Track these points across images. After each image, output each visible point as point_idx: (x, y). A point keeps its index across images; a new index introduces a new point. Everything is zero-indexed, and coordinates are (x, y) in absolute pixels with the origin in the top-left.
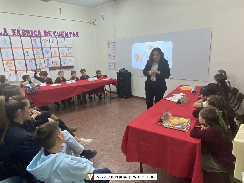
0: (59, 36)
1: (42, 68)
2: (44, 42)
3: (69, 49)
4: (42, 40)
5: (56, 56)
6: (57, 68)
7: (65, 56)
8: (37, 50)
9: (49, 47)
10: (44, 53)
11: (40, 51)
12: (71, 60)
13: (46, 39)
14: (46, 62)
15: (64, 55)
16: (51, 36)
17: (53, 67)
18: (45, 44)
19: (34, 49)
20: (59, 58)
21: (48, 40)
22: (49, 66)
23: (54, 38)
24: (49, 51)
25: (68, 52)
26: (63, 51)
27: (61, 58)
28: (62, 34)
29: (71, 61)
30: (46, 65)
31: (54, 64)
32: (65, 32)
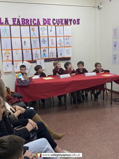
0: (58, 24)
1: (38, 59)
2: (42, 31)
3: (67, 39)
4: (40, 29)
5: (53, 46)
6: (52, 60)
7: (62, 47)
8: (35, 39)
9: (47, 37)
10: (41, 43)
11: (37, 41)
12: (69, 50)
13: (44, 28)
14: (42, 53)
16: (50, 24)
17: (49, 59)
18: (43, 33)
19: (31, 39)
20: (56, 48)
21: (46, 29)
22: (45, 58)
23: (52, 26)
24: (46, 41)
25: (66, 41)
26: (61, 41)
27: (58, 49)
28: (62, 22)
29: (68, 52)
30: (42, 56)
31: (50, 55)
32: (65, 19)
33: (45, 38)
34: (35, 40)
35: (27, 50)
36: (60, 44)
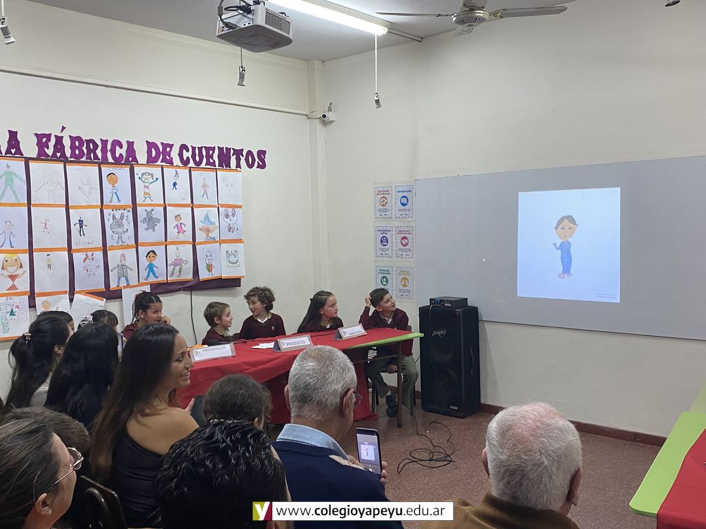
0: (198, 164)
1: (128, 286)
2: (146, 187)
3: (231, 214)
6: (179, 287)
7: (213, 241)
9: (160, 205)
10: (141, 226)
11: (125, 218)
12: (235, 254)
13: (152, 175)
15: (211, 235)
16: (171, 162)
17: (167, 284)
19: (105, 211)
20: (191, 246)
21: (157, 179)
23: (179, 171)
24: (158, 220)
25: (225, 222)
26: (209, 221)
27: (198, 247)
28: (209, 157)
29: (233, 259)
32: (221, 149)
33: (156, 209)
34: (118, 217)
35: (90, 254)
36: (208, 231)
